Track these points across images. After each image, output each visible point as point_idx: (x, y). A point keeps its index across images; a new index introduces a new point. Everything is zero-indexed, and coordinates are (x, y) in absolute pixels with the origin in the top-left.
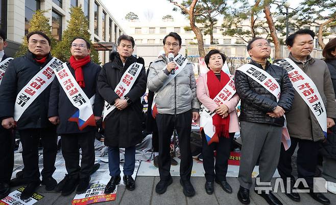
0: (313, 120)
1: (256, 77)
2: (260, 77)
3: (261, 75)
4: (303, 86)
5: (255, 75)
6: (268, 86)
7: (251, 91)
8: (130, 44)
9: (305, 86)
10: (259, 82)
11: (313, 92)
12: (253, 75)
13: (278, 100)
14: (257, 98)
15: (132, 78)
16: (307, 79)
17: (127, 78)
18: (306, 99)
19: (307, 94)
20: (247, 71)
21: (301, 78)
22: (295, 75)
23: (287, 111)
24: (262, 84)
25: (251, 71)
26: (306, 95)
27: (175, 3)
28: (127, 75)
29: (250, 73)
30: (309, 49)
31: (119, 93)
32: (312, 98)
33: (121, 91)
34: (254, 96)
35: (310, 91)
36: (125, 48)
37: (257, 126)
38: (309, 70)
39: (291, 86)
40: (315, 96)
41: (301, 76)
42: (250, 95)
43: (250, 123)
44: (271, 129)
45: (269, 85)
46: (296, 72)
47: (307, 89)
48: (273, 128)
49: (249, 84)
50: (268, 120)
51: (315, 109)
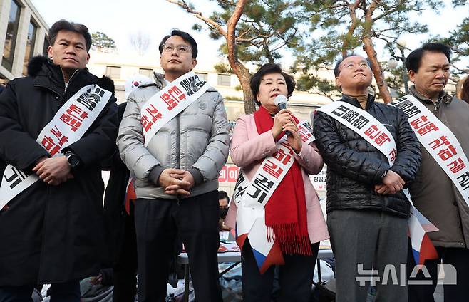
0: (461, 206)
1: (349, 121)
2: (358, 120)
3: (358, 118)
4: (437, 141)
5: (348, 117)
6: (372, 138)
7: (342, 146)
8: (82, 40)
9: (441, 142)
10: (355, 129)
11: (455, 153)
12: (344, 117)
13: (391, 163)
14: (353, 158)
15: (84, 115)
16: (444, 130)
17: (73, 113)
18: (445, 165)
19: (446, 156)
20: (334, 112)
21: (433, 127)
22: (423, 123)
23: (409, 182)
24: (361, 132)
25: (340, 112)
26: (444, 159)
27: (198, 15)
28: (73, 107)
29: (339, 115)
30: (444, 81)
31: (50, 146)
32: (455, 163)
33: (56, 141)
34: (348, 155)
35: (449, 150)
36: (70, 49)
37: (358, 215)
38: (444, 114)
39: (414, 139)
40: (460, 160)
41: (432, 125)
42: (342, 152)
43: (345, 213)
44: (384, 221)
45: (373, 135)
46: (424, 118)
47: (444, 147)
48: (388, 219)
49: (339, 134)
50: (377, 203)
51: (462, 185)
